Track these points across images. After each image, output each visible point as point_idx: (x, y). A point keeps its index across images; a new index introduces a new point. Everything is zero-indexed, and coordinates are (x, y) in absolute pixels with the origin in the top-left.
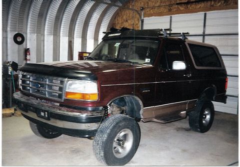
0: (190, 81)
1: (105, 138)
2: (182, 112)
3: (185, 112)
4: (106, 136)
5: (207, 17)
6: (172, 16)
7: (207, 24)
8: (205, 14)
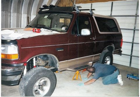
0: (95, 42)
1: (26, 84)
2: (90, 63)
3: (92, 62)
4: (27, 82)
5: (113, 5)
6: (93, 3)
7: (113, 9)
8: (112, 3)
